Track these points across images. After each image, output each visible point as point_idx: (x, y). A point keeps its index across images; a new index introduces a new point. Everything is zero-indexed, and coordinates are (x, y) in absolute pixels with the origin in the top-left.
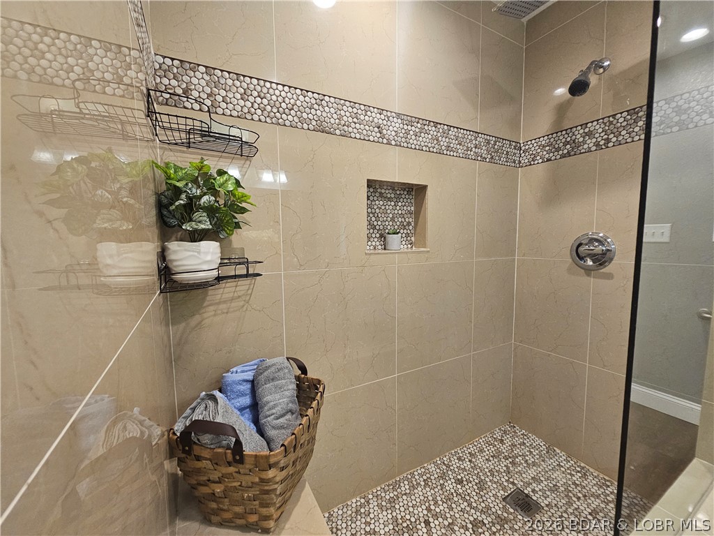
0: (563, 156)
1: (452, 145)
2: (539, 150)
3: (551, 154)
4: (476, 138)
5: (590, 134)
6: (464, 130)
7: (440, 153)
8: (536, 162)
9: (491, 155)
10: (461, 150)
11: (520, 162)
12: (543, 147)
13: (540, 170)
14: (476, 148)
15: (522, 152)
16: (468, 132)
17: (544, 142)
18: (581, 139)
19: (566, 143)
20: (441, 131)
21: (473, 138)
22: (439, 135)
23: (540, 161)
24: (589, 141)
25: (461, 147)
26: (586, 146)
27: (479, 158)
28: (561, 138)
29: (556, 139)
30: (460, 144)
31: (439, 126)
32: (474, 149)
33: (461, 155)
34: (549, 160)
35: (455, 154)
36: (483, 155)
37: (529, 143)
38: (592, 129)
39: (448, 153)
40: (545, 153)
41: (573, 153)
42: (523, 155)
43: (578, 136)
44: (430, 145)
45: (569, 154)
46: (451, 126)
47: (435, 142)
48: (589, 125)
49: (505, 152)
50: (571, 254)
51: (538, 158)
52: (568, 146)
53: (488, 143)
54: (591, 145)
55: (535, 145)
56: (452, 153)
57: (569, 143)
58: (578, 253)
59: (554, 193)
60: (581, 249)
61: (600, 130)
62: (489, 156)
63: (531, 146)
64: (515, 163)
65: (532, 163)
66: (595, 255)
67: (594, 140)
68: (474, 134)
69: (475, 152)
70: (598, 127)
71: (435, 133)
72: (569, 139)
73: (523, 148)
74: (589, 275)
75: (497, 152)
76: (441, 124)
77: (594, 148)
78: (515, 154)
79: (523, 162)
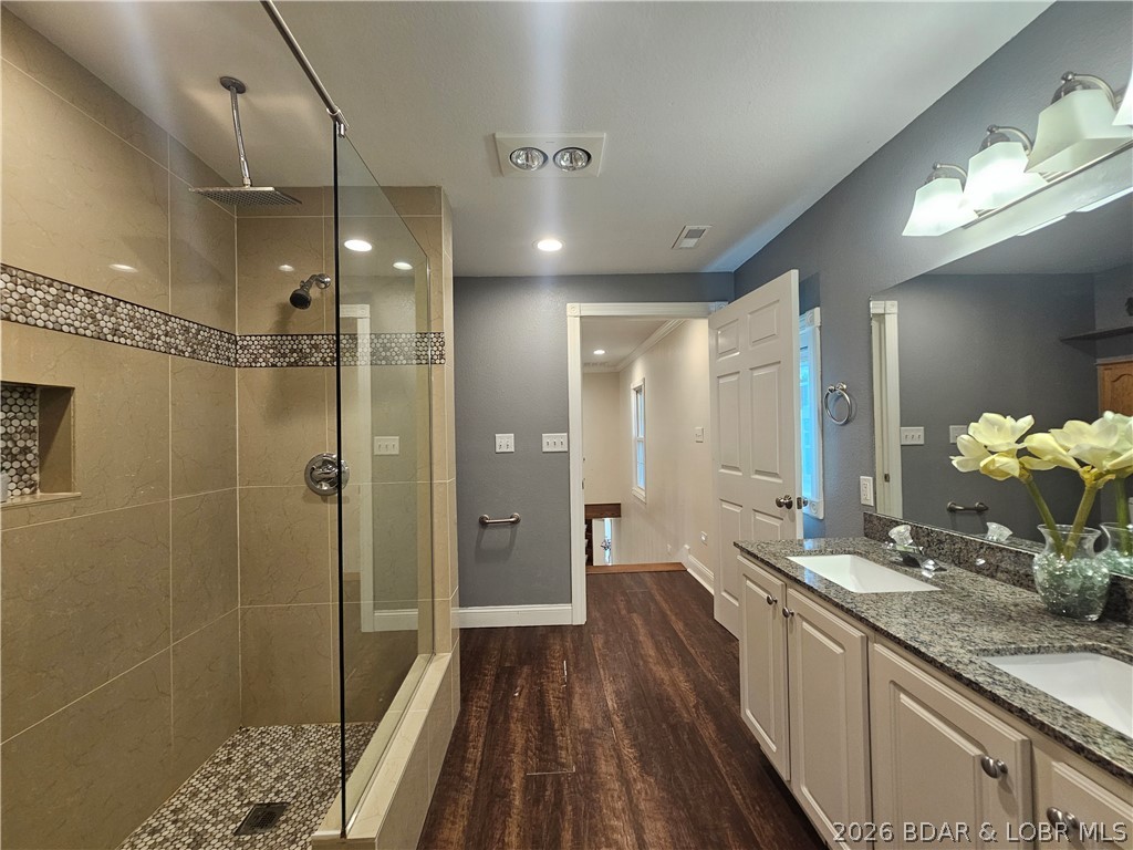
0: (290, 365)
1: (122, 328)
2: (261, 351)
3: (277, 360)
4: (166, 323)
5: (316, 347)
6: (144, 308)
7: (99, 338)
8: (258, 365)
9: (192, 347)
10: (139, 336)
11: (236, 360)
12: (266, 347)
13: (263, 375)
14: (166, 336)
15: (238, 347)
16: (152, 313)
17: (266, 343)
18: (308, 351)
19: (293, 351)
20: (100, 304)
21: (161, 322)
22: (96, 310)
23: (264, 364)
24: (316, 355)
25: (140, 333)
26: (313, 359)
27: (173, 351)
28: (287, 343)
29: (282, 342)
30: (138, 328)
31: (96, 297)
32: (163, 338)
33: (141, 344)
34: (274, 365)
35: (129, 341)
36: (180, 347)
37: (248, 338)
38: (318, 342)
39: (116, 339)
40: (269, 356)
41: (300, 363)
42: (240, 352)
43: (305, 346)
44: (77, 324)
45: (296, 364)
46: (120, 301)
47: (89, 320)
48: (315, 337)
49: (214, 346)
50: (306, 479)
51: (261, 360)
52: (295, 355)
53: (187, 330)
54: (318, 359)
55: (256, 343)
56: (122, 340)
57: (295, 351)
58: (312, 477)
59: (283, 405)
60: (316, 473)
61: (326, 346)
62: (189, 349)
63: (251, 343)
64: (229, 360)
65: (253, 365)
66: (330, 479)
67: (321, 355)
68: (163, 316)
69: (165, 342)
70: (323, 342)
71: (88, 307)
72: (295, 347)
73: (240, 343)
74: (325, 501)
75: (202, 344)
76: (99, 294)
77: (321, 363)
78: (228, 349)
79: (240, 360)
